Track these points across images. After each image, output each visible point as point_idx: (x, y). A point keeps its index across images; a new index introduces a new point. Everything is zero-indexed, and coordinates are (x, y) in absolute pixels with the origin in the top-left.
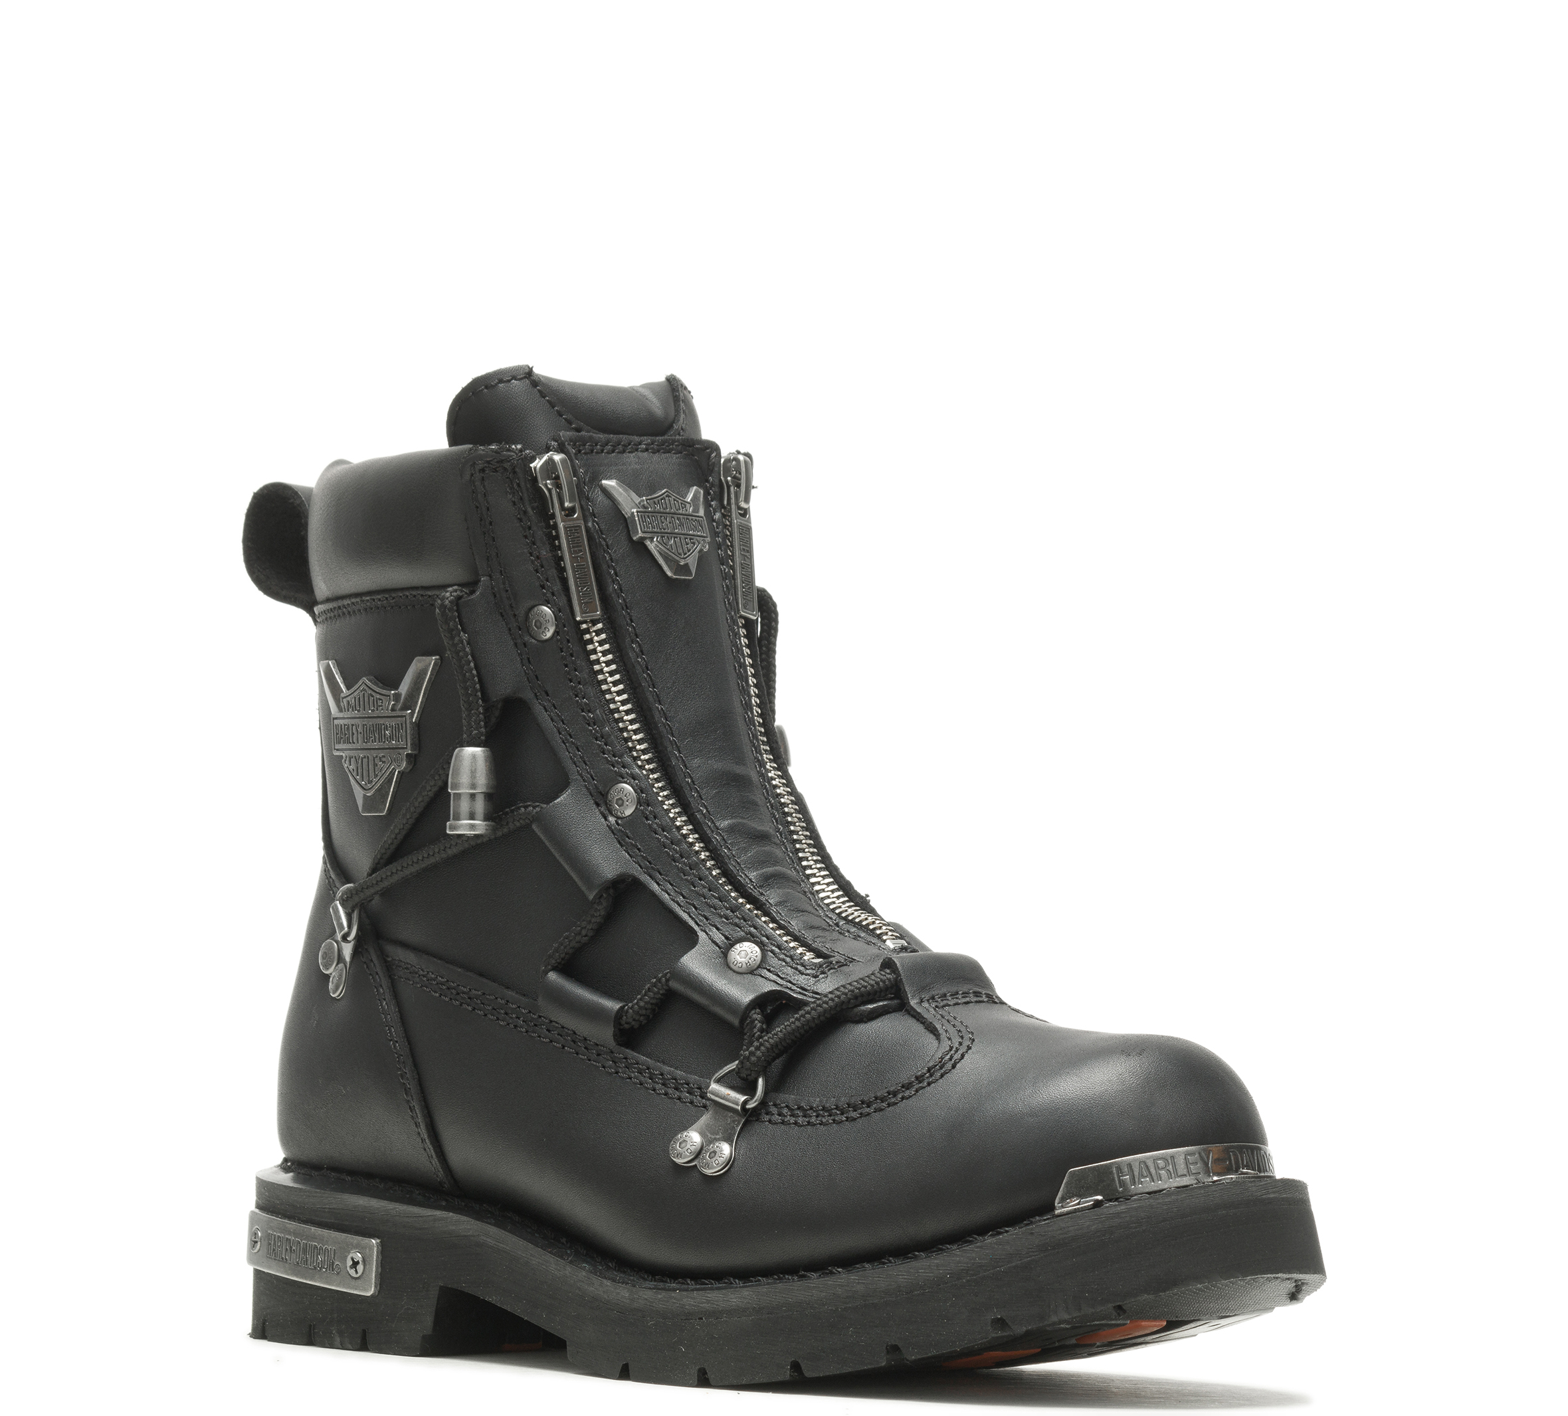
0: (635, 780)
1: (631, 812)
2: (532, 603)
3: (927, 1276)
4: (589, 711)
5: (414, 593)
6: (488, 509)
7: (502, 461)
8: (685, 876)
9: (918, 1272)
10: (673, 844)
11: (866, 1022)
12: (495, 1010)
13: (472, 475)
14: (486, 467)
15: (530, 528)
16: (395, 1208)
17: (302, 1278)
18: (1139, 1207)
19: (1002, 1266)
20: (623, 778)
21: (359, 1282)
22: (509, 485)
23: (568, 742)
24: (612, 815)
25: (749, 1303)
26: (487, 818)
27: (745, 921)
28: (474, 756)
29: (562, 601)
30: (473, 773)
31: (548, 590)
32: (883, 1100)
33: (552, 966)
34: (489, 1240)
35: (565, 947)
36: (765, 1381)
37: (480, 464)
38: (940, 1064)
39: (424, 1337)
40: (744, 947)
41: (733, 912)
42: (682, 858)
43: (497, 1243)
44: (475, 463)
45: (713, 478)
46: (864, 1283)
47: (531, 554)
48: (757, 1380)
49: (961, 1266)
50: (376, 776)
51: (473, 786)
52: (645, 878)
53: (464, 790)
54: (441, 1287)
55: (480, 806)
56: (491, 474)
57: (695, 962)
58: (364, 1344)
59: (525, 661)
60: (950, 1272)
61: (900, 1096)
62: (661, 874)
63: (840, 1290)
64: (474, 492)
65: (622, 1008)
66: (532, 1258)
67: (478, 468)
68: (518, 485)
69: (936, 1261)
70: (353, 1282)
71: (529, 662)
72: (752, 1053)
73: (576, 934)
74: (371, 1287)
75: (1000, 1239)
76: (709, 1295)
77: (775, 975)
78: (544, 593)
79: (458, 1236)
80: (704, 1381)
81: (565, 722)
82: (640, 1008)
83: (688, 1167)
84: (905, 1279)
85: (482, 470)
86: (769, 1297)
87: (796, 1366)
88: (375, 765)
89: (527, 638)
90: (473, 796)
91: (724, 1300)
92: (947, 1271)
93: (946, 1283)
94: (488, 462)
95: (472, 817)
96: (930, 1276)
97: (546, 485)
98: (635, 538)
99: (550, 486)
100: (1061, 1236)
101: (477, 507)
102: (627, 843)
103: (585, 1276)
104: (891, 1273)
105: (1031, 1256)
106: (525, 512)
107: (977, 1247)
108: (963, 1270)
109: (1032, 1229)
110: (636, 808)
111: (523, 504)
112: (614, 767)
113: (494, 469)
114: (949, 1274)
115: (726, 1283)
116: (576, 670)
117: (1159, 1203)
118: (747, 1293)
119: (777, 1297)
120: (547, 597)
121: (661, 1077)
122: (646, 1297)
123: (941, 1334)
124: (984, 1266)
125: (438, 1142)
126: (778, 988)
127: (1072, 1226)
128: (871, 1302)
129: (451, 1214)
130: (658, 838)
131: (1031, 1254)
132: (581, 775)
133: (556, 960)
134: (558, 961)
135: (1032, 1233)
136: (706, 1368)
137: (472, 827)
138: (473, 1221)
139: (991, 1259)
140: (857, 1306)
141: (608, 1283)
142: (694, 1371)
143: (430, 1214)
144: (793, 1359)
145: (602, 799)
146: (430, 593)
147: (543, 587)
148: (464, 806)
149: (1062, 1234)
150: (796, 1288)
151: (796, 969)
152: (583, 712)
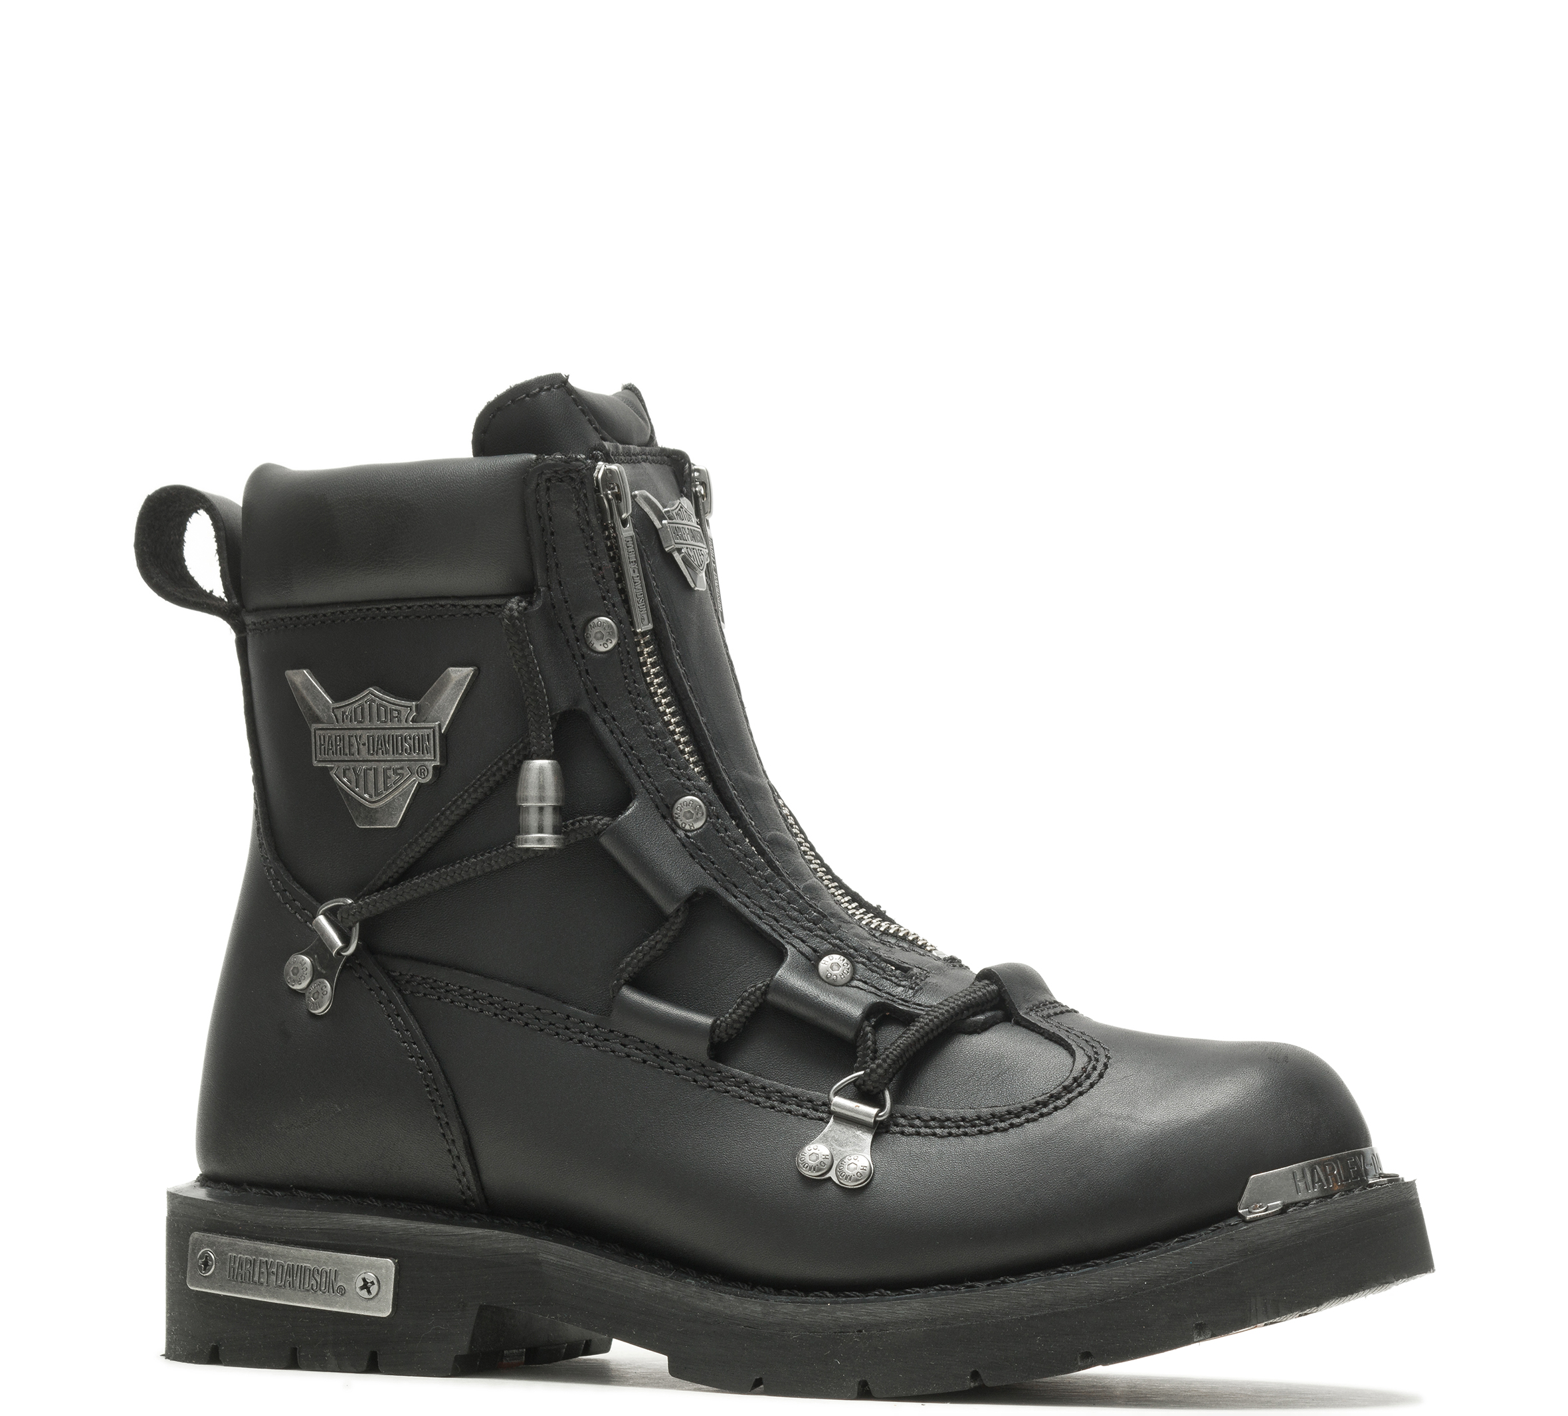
0: (702, 792)
1: (702, 824)
2: (592, 614)
3: (1122, 1283)
4: (650, 724)
5: (443, 602)
6: (550, 519)
7: (570, 471)
8: (762, 888)
9: (1112, 1280)
10: (746, 857)
11: (979, 1033)
12: (554, 1025)
13: (538, 485)
14: (553, 476)
15: (592, 539)
16: (418, 1227)
17: (288, 1300)
18: (1326, 1211)
19: (1204, 1272)
20: (690, 791)
21: (371, 1303)
22: (575, 495)
23: (630, 754)
24: (680, 828)
25: (919, 1314)
26: (556, 830)
27: (829, 933)
28: (541, 770)
29: (622, 613)
30: (541, 787)
31: (609, 601)
32: (1032, 1111)
33: (625, 980)
34: (549, 1257)
35: (639, 961)
36: (940, 1391)
37: (548, 473)
38: (1085, 1074)
39: (456, 1357)
40: (834, 959)
41: (816, 925)
42: (757, 870)
43: (562, 1261)
44: (543, 472)
45: (686, 488)
46: (1052, 1292)
47: (592, 565)
48: (930, 1391)
49: (1160, 1273)
50: (386, 788)
51: (541, 799)
52: (720, 891)
53: (533, 804)
54: (481, 1306)
55: (549, 819)
56: (557, 483)
57: (787, 975)
58: (372, 1366)
59: (584, 673)
60: (1147, 1279)
61: (1051, 1106)
62: (736, 887)
63: (1025, 1299)
64: (538, 502)
65: (715, 1021)
66: (613, 1274)
67: (544, 477)
68: (585, 495)
69: (1131, 1269)
70: (364, 1304)
71: (588, 673)
72: (879, 1066)
73: (651, 948)
74: (388, 1308)
75: (1199, 1245)
76: (870, 1308)
77: (871, 986)
78: (605, 604)
79: (506, 1254)
80: (865, 1393)
81: (625, 734)
82: (734, 1021)
83: (820, 1180)
84: (1097, 1286)
85: (549, 480)
86: (943, 1308)
87: (975, 1375)
88: (386, 777)
89: (584, 650)
90: (541, 809)
91: (889, 1312)
92: (1144, 1278)
93: (1144, 1290)
94: (556, 472)
95: (541, 830)
96: (1125, 1284)
97: (607, 495)
98: (667, 550)
99: (610, 496)
100: (1260, 1241)
101: (540, 517)
102: (699, 856)
103: (695, 1292)
104: (1082, 1281)
105: (1232, 1261)
106: (588, 523)
107: (1176, 1254)
108: (1160, 1276)
109: (1232, 1235)
110: (706, 821)
111: (588, 515)
112: (680, 780)
113: (561, 479)
114: (1146, 1281)
115: (876, 1295)
116: (635, 682)
117: (1342, 1207)
118: (918, 1304)
119: (953, 1308)
120: (608, 608)
121: (763, 1090)
122: (785, 1311)
123: (1139, 1340)
124: (1184, 1272)
125: (475, 1160)
126: (878, 1000)
127: (1270, 1231)
128: (1061, 1310)
129: (497, 1232)
130: (732, 851)
131: (1231, 1259)
132: (645, 787)
133: (629, 974)
134: (631, 975)
135: (1232, 1239)
136: (868, 1380)
137: (540, 840)
138: (529, 1239)
139: (1191, 1265)
140: (1045, 1315)
141: (732, 1298)
142: (854, 1384)
143: (467, 1232)
144: (973, 1369)
145: (666, 811)
146: (465, 603)
147: (604, 598)
148: (532, 819)
149: (1260, 1239)
150: (975, 1299)
151: (891, 981)
152: (643, 724)
